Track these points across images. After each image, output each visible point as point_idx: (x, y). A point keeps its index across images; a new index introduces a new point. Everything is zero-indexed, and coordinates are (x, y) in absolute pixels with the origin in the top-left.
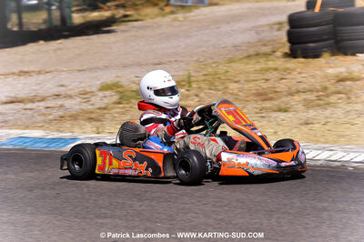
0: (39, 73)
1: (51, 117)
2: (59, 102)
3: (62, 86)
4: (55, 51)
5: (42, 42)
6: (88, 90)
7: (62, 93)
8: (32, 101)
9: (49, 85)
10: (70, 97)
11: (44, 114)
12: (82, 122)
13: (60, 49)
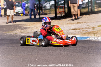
0: (83, 23)
1: (84, 33)
2: (86, 29)
3: (88, 26)
4: (87, 17)
5: (84, 15)
6: (95, 26)
7: (88, 27)
8: (79, 29)
9: (84, 26)
10: (90, 28)
11: (82, 32)
12: (92, 34)
13: (89, 17)
